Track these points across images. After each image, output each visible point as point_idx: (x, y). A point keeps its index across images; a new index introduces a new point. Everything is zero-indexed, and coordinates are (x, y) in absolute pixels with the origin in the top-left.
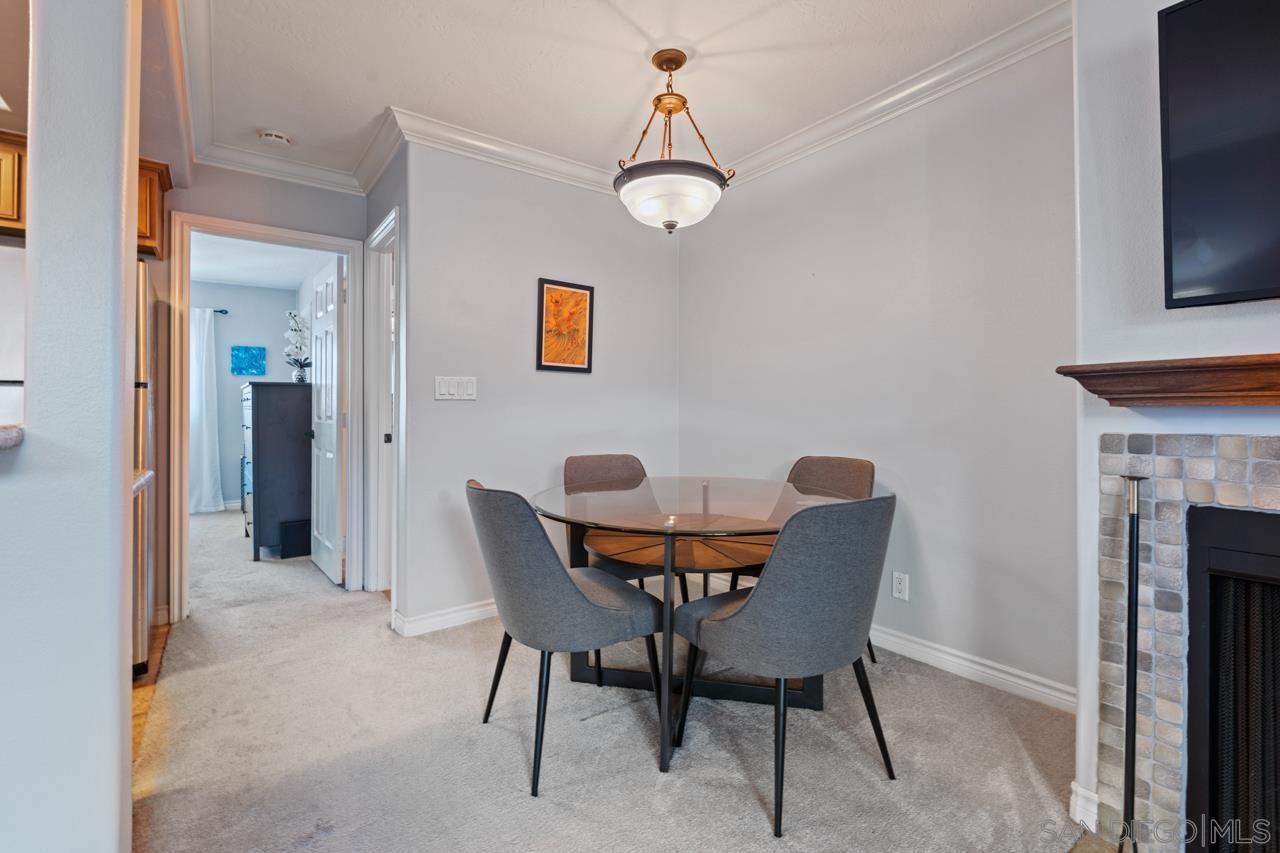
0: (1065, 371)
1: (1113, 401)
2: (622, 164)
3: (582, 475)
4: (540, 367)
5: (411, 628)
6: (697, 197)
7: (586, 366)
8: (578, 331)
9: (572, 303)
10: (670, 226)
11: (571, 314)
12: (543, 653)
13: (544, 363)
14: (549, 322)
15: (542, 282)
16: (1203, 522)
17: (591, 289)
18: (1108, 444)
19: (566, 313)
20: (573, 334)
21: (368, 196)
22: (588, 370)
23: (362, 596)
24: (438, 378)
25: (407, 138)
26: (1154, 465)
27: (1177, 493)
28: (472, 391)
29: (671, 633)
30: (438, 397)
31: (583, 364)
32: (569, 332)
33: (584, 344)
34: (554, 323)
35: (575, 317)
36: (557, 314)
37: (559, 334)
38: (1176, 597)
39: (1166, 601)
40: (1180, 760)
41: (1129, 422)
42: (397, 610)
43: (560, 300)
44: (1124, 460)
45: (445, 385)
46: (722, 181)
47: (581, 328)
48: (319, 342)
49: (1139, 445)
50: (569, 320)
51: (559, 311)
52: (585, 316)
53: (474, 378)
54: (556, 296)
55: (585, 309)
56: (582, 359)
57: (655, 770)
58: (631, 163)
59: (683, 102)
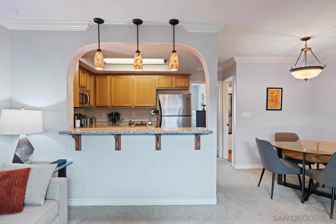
2: (292, 68)
3: (279, 137)
4: (267, 109)
5: (237, 167)
6: (314, 73)
7: (280, 109)
8: (278, 100)
9: (276, 93)
10: (306, 80)
11: (276, 96)
12: (273, 173)
13: (268, 109)
14: (270, 98)
15: (268, 88)
17: (282, 89)
19: (274, 95)
20: (276, 101)
21: (223, 71)
22: (281, 110)
23: (222, 159)
24: (243, 113)
25: (236, 62)
28: (250, 116)
29: (305, 175)
30: (243, 117)
31: (279, 108)
32: (275, 100)
33: (280, 103)
34: (271, 98)
35: (277, 96)
37: (272, 101)
42: (233, 163)
43: (273, 92)
45: (244, 114)
46: (322, 68)
47: (279, 99)
50: (275, 97)
51: (272, 95)
52: (280, 96)
53: (251, 113)
54: (271, 92)
55: (280, 94)
56: (279, 107)
57: (300, 202)
58: (294, 68)
59: (310, 49)
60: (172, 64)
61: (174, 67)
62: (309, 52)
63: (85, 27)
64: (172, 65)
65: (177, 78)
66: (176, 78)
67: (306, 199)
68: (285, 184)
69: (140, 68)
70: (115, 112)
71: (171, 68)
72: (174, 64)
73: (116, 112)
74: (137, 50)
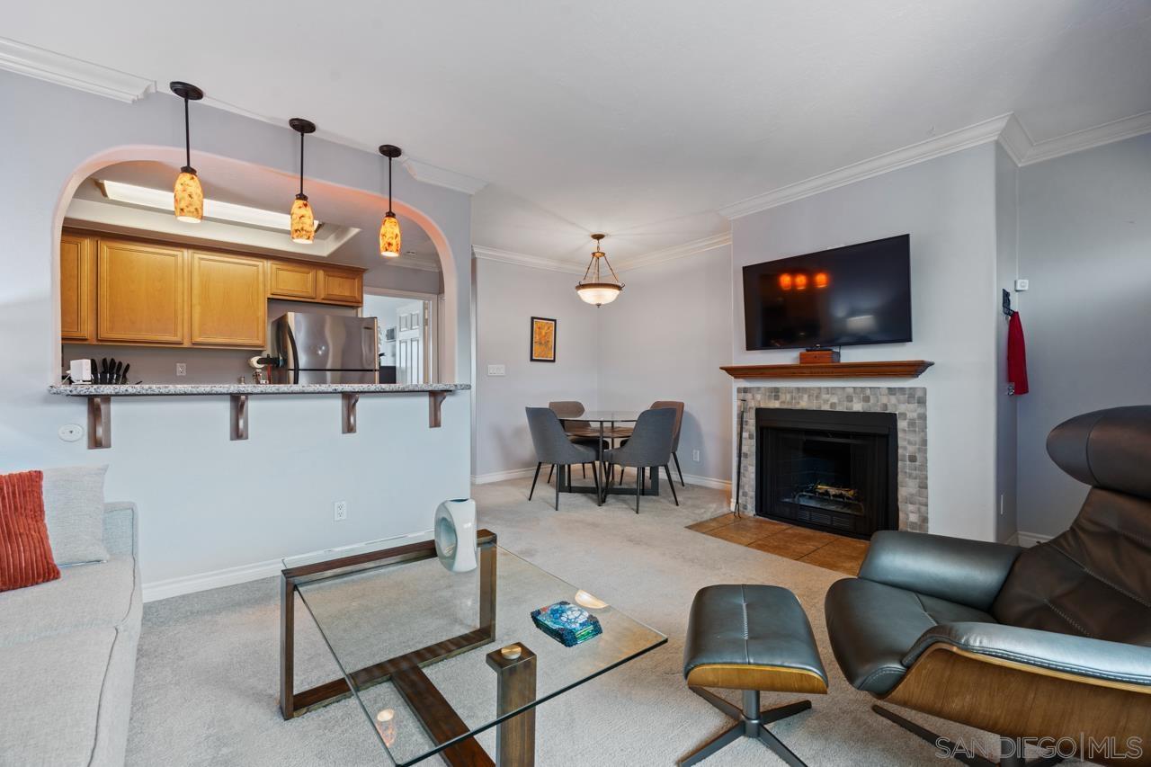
0: (722, 368)
1: (735, 377)
2: (579, 283)
3: (556, 409)
4: (532, 360)
6: (609, 295)
7: (553, 359)
9: (546, 328)
10: (599, 305)
11: (546, 333)
13: (534, 358)
14: (536, 338)
15: (533, 318)
16: (760, 412)
17: (555, 321)
18: (739, 390)
19: (544, 334)
20: (547, 343)
22: (554, 361)
24: (489, 366)
25: (477, 257)
26: (749, 396)
27: (753, 404)
28: (502, 372)
30: (489, 374)
31: (551, 358)
32: (545, 342)
33: (552, 348)
34: (538, 338)
35: (548, 334)
36: (540, 333)
37: (541, 344)
38: (753, 435)
39: (751, 437)
40: (753, 483)
41: (743, 383)
43: (541, 327)
44: (742, 395)
45: (492, 369)
46: (619, 288)
47: (550, 340)
48: (403, 345)
49: (745, 390)
50: (545, 336)
52: (552, 334)
53: (504, 366)
54: (539, 325)
55: (553, 330)
56: (551, 355)
57: (597, 506)
58: (583, 283)
59: (604, 254)
60: (390, 240)
61: (394, 247)
62: (602, 259)
63: (129, 94)
64: (390, 244)
65: (330, 273)
66: (329, 276)
67: (604, 501)
68: (571, 490)
69: (309, 238)
70: (105, 360)
71: (386, 250)
72: (394, 242)
73: (112, 360)
74: (299, 192)
